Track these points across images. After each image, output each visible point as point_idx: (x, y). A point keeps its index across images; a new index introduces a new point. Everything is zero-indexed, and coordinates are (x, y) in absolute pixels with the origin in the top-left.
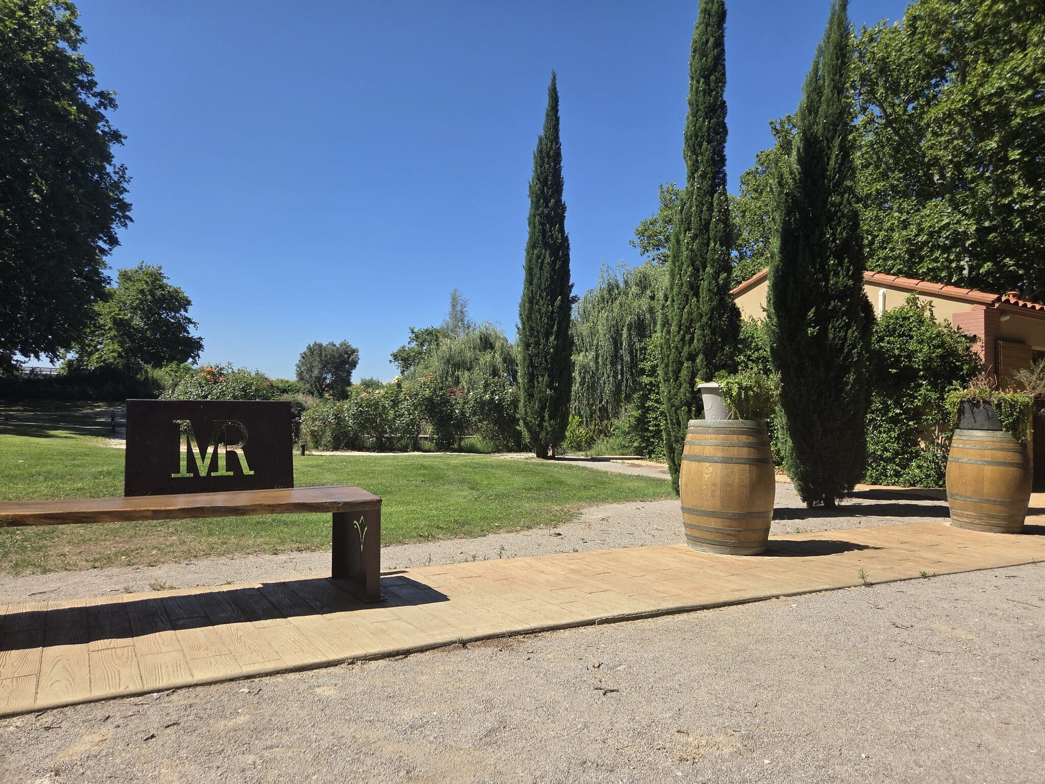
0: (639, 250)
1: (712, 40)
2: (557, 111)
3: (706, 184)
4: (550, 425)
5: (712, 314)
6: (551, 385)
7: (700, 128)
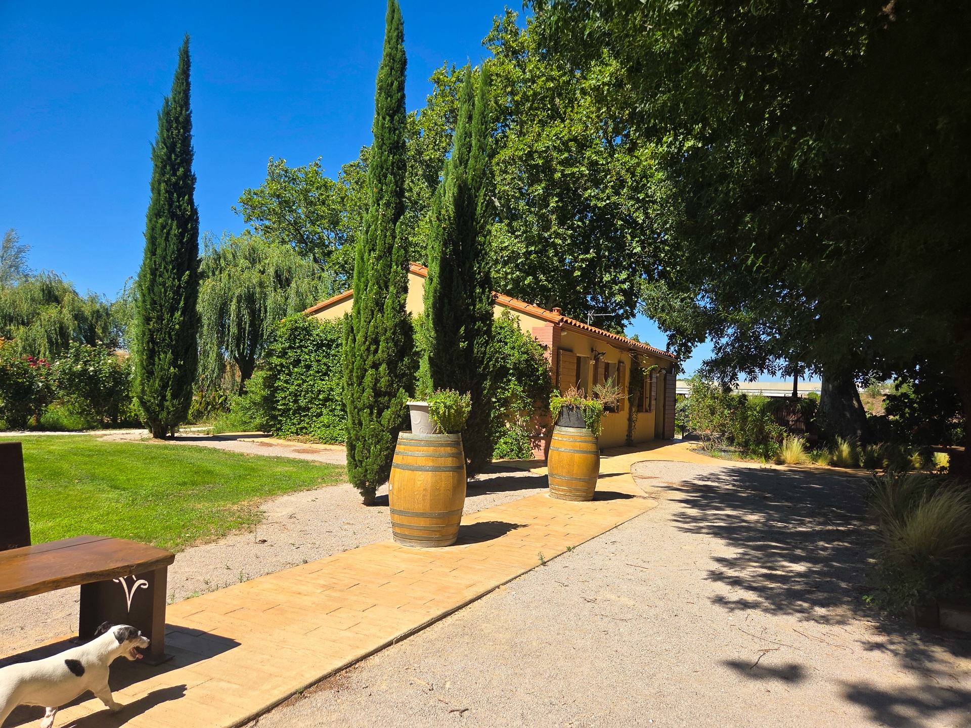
0: (243, 218)
1: (396, 83)
2: (188, 76)
3: (390, 213)
4: (173, 404)
5: (395, 329)
6: (174, 363)
7: (386, 161)
